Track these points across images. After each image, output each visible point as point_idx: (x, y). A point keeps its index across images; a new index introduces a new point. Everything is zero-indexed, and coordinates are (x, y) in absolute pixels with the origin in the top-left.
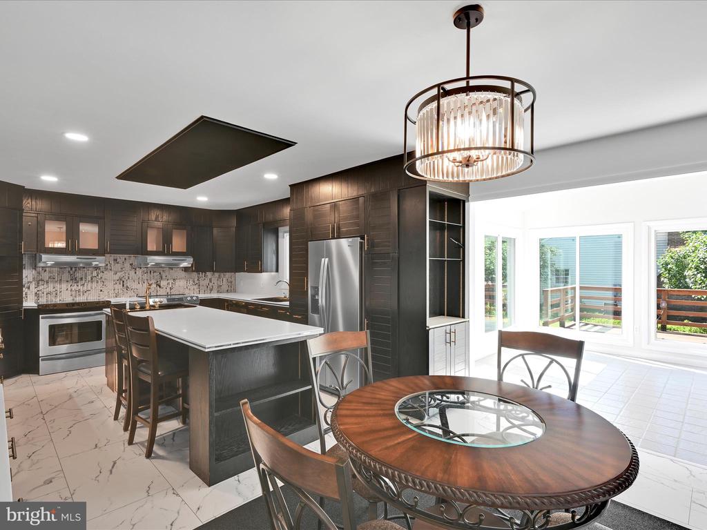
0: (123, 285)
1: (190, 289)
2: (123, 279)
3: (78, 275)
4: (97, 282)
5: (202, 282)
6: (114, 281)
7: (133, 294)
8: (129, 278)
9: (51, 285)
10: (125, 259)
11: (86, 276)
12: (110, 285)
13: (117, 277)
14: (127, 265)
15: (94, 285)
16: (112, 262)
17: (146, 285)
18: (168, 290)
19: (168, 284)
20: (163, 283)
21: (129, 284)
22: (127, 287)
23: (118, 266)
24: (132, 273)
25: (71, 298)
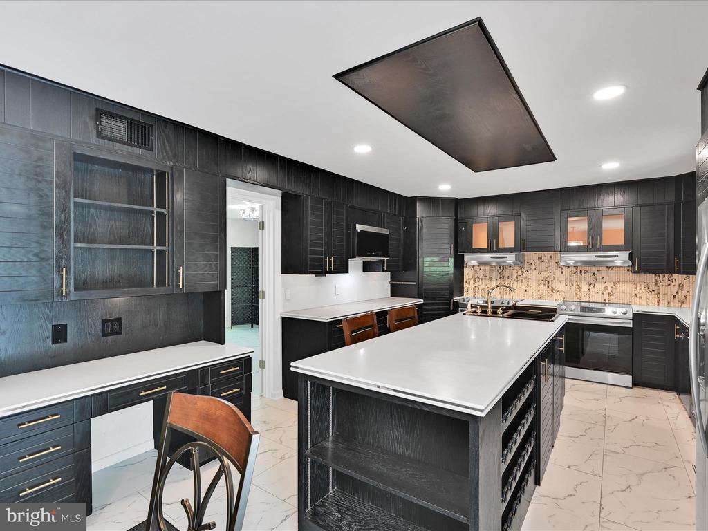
0: (548, 286)
1: (640, 298)
2: (548, 279)
3: (506, 274)
4: (522, 282)
5: (662, 289)
6: (539, 281)
7: (559, 297)
8: (554, 279)
9: (484, 282)
10: (551, 257)
11: (512, 275)
12: (534, 285)
13: (541, 277)
14: (553, 263)
15: (519, 284)
16: (537, 261)
17: (575, 287)
18: (606, 296)
19: (606, 288)
20: (599, 286)
21: (555, 285)
22: (552, 288)
23: (543, 265)
24: (558, 272)
25: (499, 296)
